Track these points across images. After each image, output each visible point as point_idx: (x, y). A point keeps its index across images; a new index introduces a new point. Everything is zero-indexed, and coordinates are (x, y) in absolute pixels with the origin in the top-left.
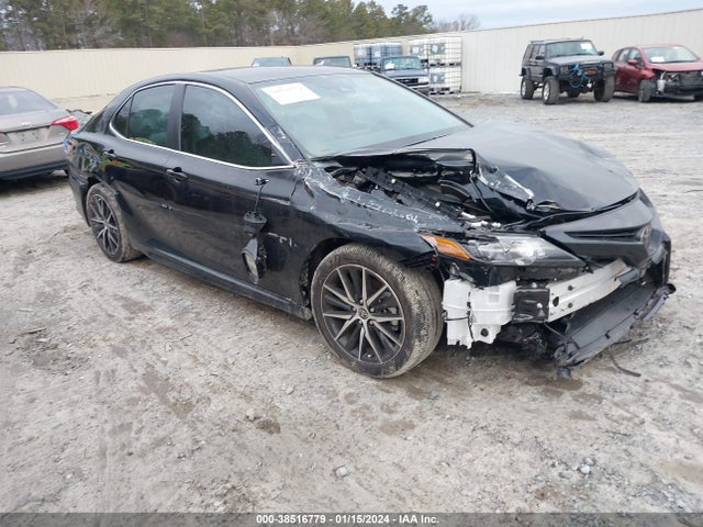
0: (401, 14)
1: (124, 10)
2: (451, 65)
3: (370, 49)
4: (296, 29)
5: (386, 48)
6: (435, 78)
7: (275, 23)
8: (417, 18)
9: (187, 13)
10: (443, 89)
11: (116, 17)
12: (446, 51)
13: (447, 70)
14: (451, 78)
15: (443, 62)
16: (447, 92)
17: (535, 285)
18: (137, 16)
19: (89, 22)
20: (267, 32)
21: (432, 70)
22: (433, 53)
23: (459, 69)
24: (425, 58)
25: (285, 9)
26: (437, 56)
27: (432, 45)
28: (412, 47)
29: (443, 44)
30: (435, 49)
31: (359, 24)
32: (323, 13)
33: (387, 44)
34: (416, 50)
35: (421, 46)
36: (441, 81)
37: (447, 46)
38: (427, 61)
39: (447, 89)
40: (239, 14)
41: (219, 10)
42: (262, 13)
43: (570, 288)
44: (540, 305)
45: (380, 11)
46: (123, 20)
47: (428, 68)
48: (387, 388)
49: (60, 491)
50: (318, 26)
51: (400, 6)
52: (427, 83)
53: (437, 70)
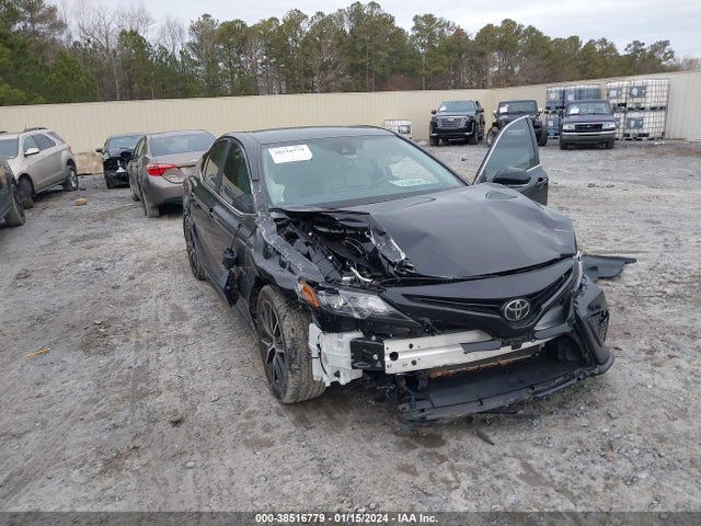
0: (636, 51)
1: (355, 56)
2: (653, 109)
3: (564, 92)
4: (517, 69)
5: (580, 91)
6: (633, 123)
7: (495, 64)
8: (656, 54)
9: (411, 57)
10: (640, 135)
11: (346, 61)
12: (648, 95)
13: (647, 114)
14: (651, 123)
15: (643, 105)
16: (645, 138)
17: (374, 338)
18: (365, 60)
19: (324, 68)
20: (486, 73)
21: (630, 115)
22: (632, 96)
23: (663, 113)
24: (623, 101)
25: (507, 49)
26: (639, 100)
27: (631, 89)
28: (609, 90)
29: (644, 87)
30: (635, 92)
31: (586, 62)
32: (546, 52)
33: (582, 87)
34: (613, 93)
35: (619, 89)
36: (639, 125)
37: (649, 89)
38: (625, 105)
39: (646, 135)
40: (460, 56)
41: (440, 53)
42: (482, 54)
43: (411, 346)
44: (376, 357)
45: (612, 48)
46: (352, 65)
47: (625, 112)
48: (282, 412)
49: (25, 432)
50: (538, 66)
51: (636, 43)
52: (613, 129)
53: (636, 115)
